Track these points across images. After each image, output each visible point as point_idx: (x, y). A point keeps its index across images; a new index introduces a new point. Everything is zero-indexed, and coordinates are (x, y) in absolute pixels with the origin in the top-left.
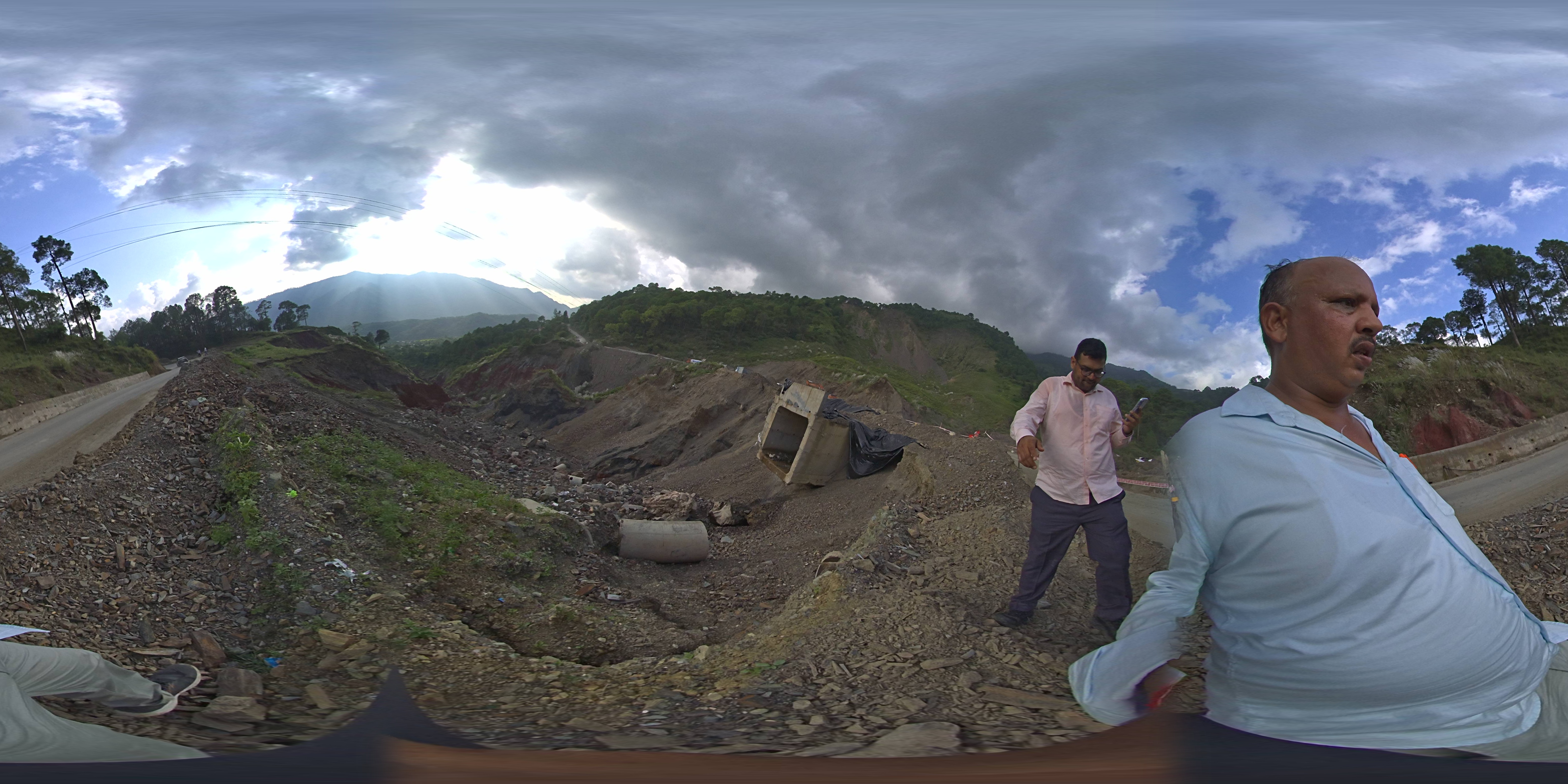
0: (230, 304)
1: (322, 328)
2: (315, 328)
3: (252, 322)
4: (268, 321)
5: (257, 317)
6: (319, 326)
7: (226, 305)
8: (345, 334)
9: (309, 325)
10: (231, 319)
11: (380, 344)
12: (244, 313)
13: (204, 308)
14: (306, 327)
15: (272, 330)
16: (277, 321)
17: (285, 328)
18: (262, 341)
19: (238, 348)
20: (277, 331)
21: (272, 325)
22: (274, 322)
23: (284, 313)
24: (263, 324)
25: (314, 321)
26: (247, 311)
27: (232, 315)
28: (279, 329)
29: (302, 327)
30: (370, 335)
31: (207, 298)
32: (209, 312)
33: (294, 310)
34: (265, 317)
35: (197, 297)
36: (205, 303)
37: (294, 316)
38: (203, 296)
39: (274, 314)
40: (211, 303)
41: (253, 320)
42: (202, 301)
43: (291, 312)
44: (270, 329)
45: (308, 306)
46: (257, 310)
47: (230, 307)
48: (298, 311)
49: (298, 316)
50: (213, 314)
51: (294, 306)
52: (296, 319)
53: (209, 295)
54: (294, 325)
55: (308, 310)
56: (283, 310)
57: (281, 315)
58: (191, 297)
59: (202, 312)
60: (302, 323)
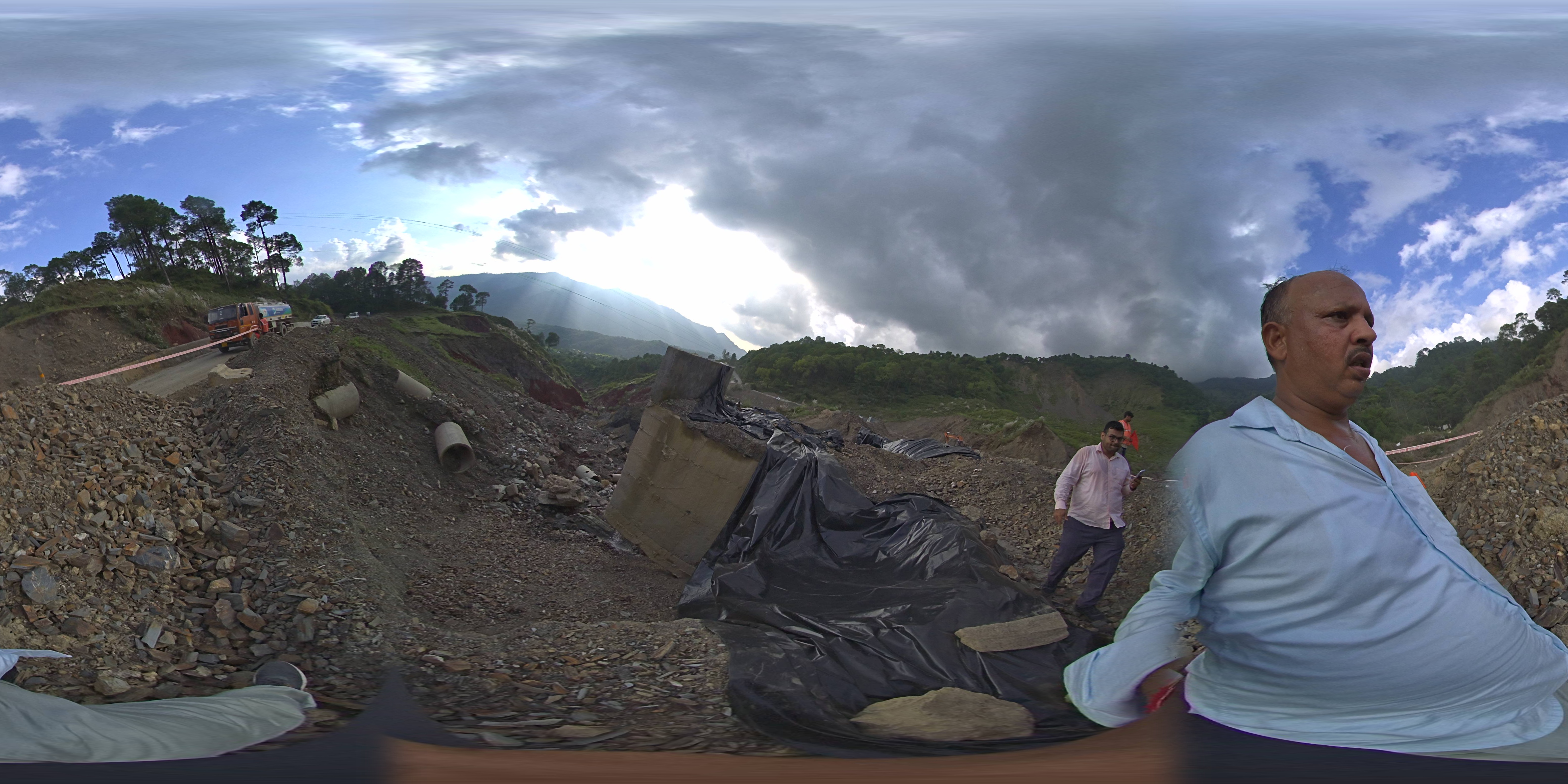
0: (413, 276)
1: (496, 317)
2: (487, 315)
3: (430, 297)
4: (445, 299)
5: (436, 293)
6: (493, 315)
7: (410, 277)
8: (516, 328)
9: (485, 311)
10: (409, 290)
11: (550, 346)
12: (425, 287)
13: (387, 275)
14: (482, 314)
15: (448, 309)
16: (455, 301)
17: (460, 309)
18: (433, 316)
19: (408, 317)
20: (452, 310)
21: (448, 304)
22: (451, 300)
23: (463, 295)
24: (441, 301)
25: (488, 309)
26: (428, 286)
27: (413, 287)
28: (455, 309)
29: (476, 312)
30: (541, 335)
31: (392, 268)
32: (391, 280)
33: (474, 295)
34: (444, 295)
35: (382, 264)
36: (389, 271)
37: (472, 301)
38: (388, 265)
39: (453, 294)
40: (395, 273)
41: (431, 295)
42: (387, 269)
43: (470, 296)
44: (445, 307)
45: (487, 294)
46: (439, 288)
47: (414, 279)
48: (477, 296)
49: (476, 302)
50: (395, 282)
51: (474, 291)
52: (474, 303)
53: (395, 265)
54: (471, 309)
55: (487, 298)
56: (462, 292)
57: (460, 297)
58: (377, 263)
59: (384, 278)
60: (478, 308)
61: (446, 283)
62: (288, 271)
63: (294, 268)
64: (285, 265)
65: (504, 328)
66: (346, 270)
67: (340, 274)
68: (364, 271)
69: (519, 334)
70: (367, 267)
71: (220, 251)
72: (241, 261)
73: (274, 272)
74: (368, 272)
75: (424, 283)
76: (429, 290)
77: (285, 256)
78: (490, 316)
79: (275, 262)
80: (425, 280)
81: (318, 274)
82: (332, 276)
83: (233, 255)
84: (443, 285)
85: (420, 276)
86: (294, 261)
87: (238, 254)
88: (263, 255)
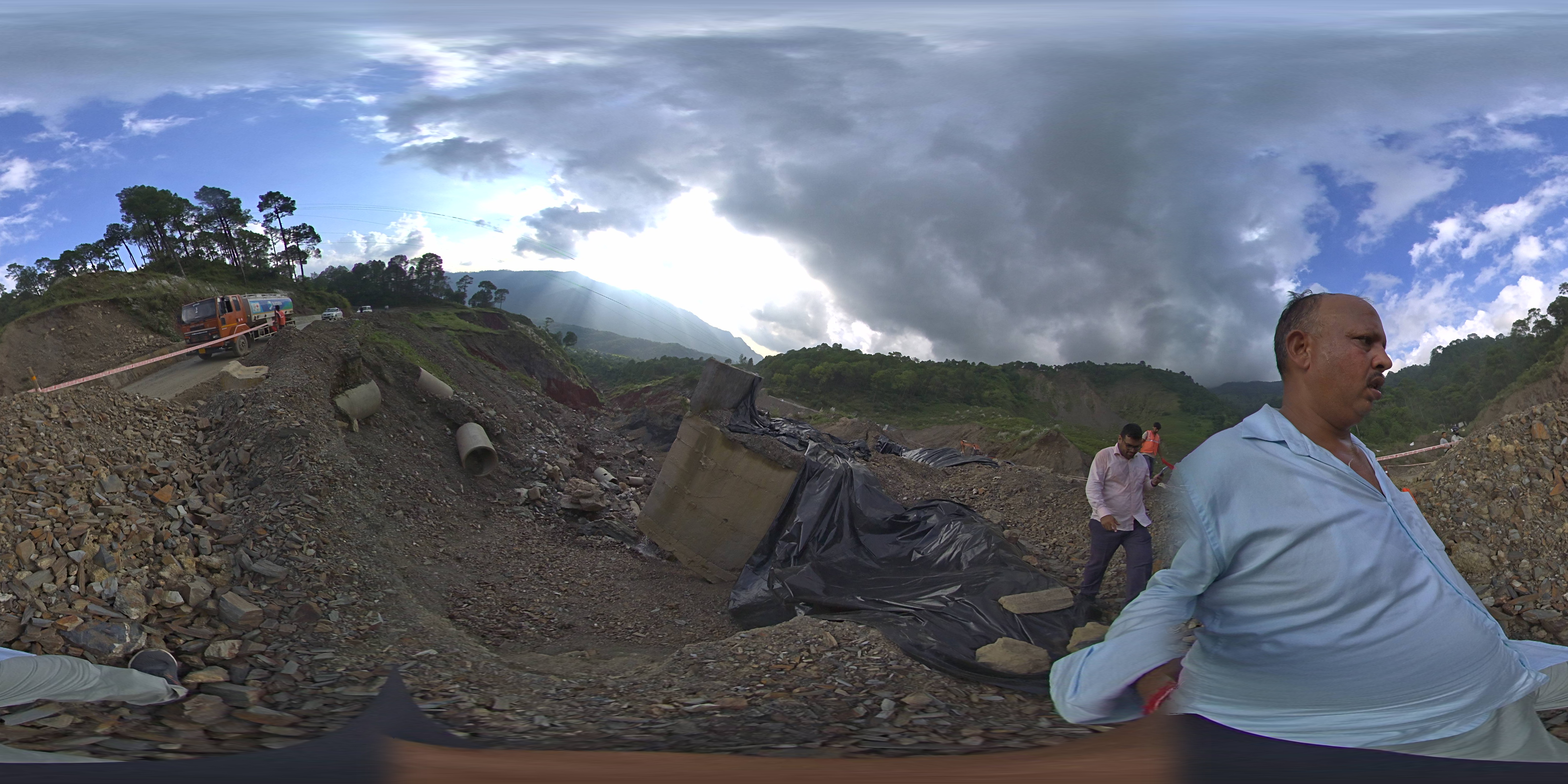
0: (434, 271)
1: (514, 315)
2: (506, 312)
3: (449, 292)
4: (464, 295)
5: (455, 289)
6: (511, 312)
7: (429, 272)
8: (534, 326)
9: (503, 308)
10: (429, 285)
11: (567, 344)
12: (445, 282)
13: (407, 270)
14: (500, 310)
15: (467, 304)
16: (474, 297)
17: (479, 306)
18: (453, 312)
19: (426, 312)
20: (470, 306)
21: (467, 300)
22: (469, 296)
23: (482, 291)
24: (460, 297)
25: (507, 306)
26: (447, 281)
27: (432, 282)
28: (474, 305)
29: (495, 309)
30: (559, 334)
31: (412, 262)
32: (411, 274)
33: (493, 291)
34: (463, 290)
35: (403, 258)
36: (410, 265)
37: (491, 297)
38: (409, 259)
39: (472, 290)
40: (415, 267)
41: (450, 290)
42: (407, 263)
43: (489, 292)
44: (464, 303)
45: (506, 291)
46: (458, 283)
47: (433, 273)
48: (496, 293)
49: (496, 299)
50: (415, 277)
51: (494, 287)
52: (493, 300)
53: (415, 259)
54: (489, 305)
55: (506, 295)
56: (481, 288)
57: (479, 293)
58: (397, 257)
59: (404, 272)
60: (497, 305)
61: (465, 279)
62: (305, 262)
63: (312, 260)
64: (302, 257)
65: (523, 326)
66: (364, 263)
67: (359, 267)
68: (383, 264)
69: (537, 332)
70: (386, 261)
71: (236, 242)
72: (258, 252)
73: (291, 263)
74: (387, 265)
75: (443, 278)
76: (448, 285)
77: (303, 247)
78: (508, 313)
79: (292, 254)
80: (444, 275)
81: (336, 266)
82: (350, 269)
83: (249, 246)
84: (462, 280)
85: (440, 271)
86: (312, 253)
87: (254, 246)
88: (280, 247)
